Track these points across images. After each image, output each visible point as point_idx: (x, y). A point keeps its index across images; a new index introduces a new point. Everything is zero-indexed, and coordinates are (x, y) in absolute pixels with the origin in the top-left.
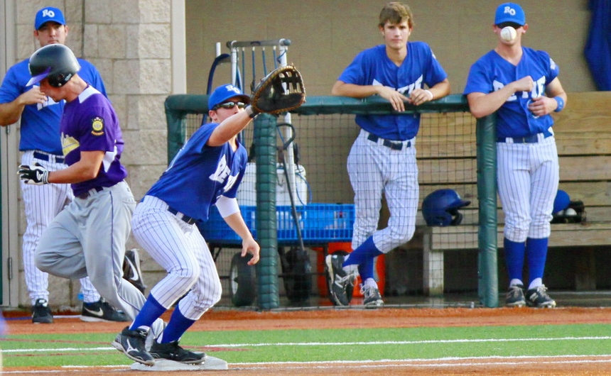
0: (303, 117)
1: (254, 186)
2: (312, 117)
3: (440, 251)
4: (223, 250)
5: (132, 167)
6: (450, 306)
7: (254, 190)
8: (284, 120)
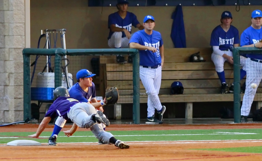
0: (71, 56)
1: (54, 80)
2: (75, 56)
3: (120, 104)
4: (43, 103)
5: (11, 74)
6: (123, 124)
7: (54, 82)
8: (64, 57)
